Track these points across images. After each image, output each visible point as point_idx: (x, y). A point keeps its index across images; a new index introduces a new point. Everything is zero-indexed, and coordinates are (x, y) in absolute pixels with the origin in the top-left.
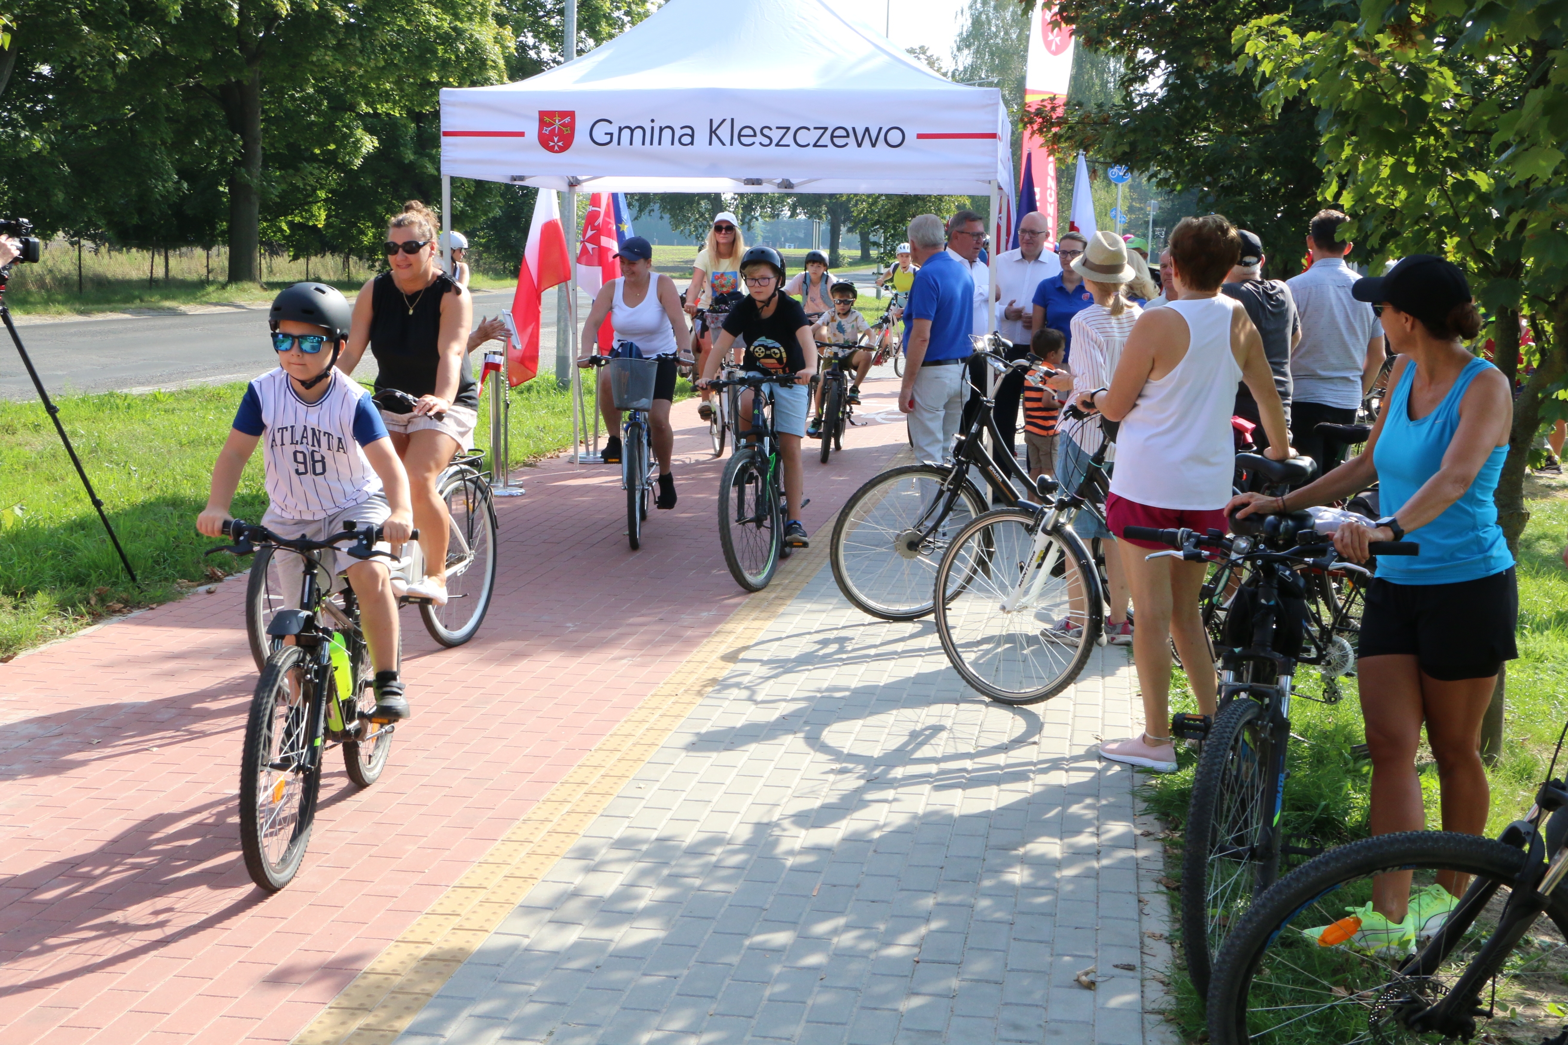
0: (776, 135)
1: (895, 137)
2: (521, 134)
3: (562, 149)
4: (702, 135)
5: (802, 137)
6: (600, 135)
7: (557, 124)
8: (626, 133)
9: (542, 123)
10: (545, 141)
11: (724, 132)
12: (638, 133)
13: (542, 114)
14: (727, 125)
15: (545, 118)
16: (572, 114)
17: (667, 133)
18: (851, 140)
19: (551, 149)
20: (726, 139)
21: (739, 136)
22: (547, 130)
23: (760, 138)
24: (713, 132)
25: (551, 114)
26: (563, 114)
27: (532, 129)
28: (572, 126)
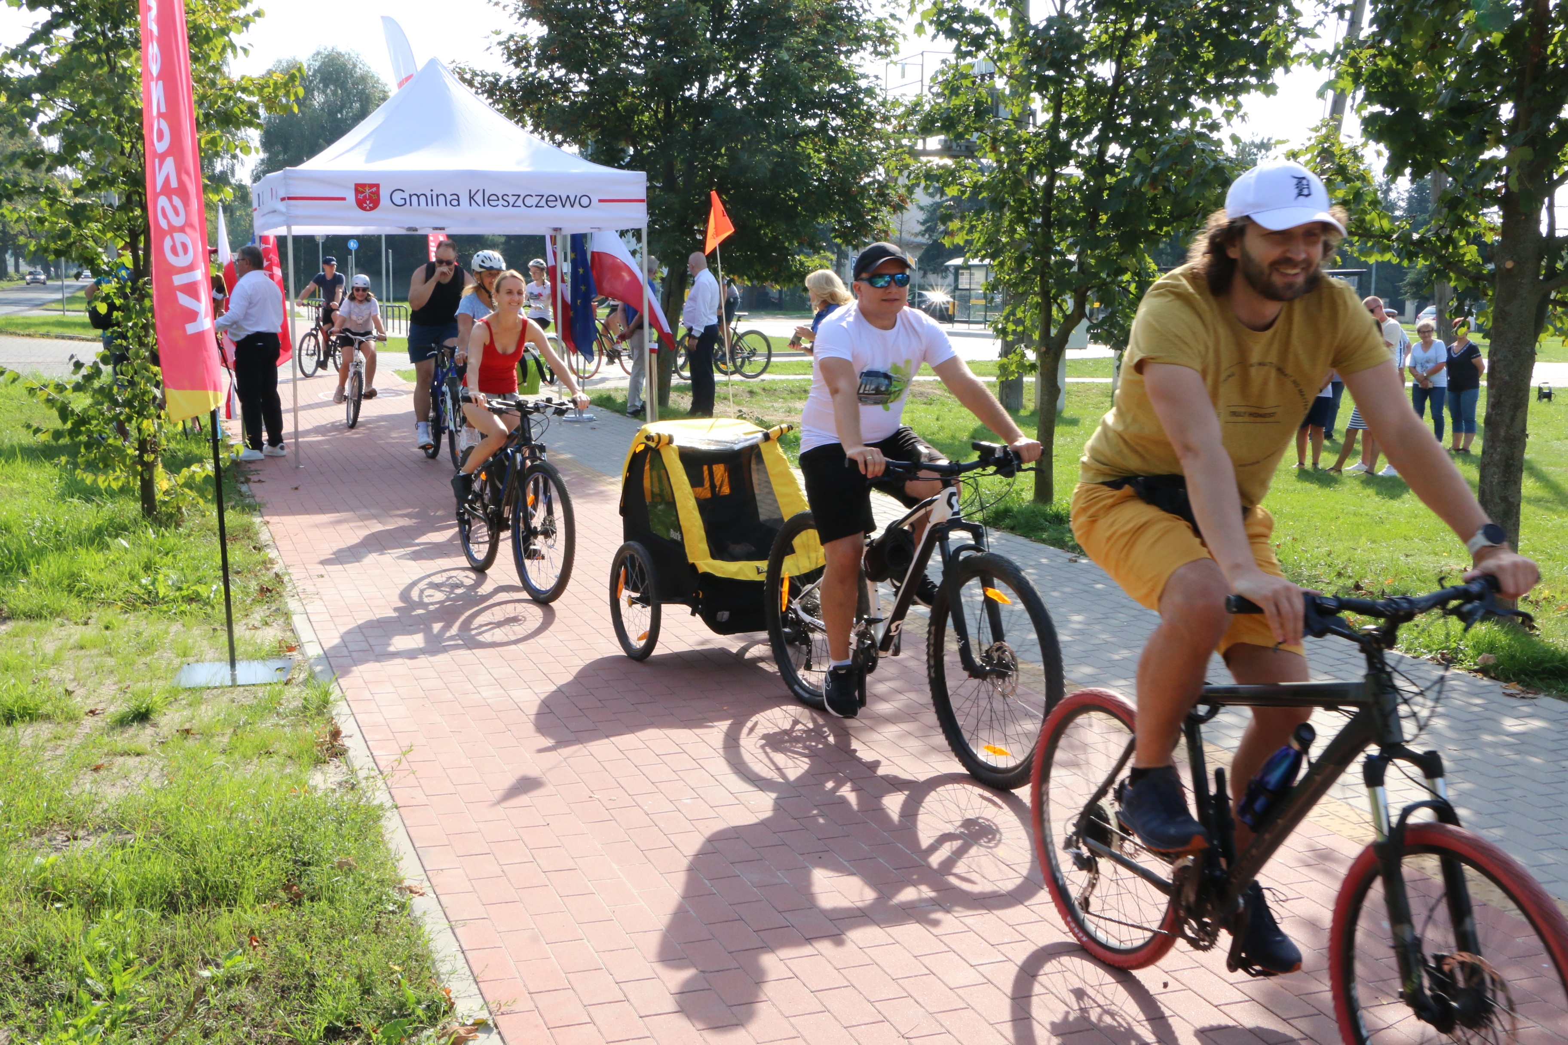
0: (512, 200)
1: (585, 201)
2: (344, 199)
3: (371, 209)
4: (464, 200)
5: (528, 201)
6: (397, 198)
7: (367, 192)
8: (414, 198)
9: (357, 191)
10: (360, 204)
11: (479, 198)
12: (422, 198)
13: (357, 186)
14: (480, 193)
15: (359, 188)
16: (377, 186)
17: (441, 198)
18: (559, 203)
19: (364, 209)
20: (481, 202)
21: (488, 200)
22: (361, 196)
23: (501, 202)
24: (471, 198)
25: (363, 186)
26: (371, 186)
27: (351, 196)
28: (377, 193)
